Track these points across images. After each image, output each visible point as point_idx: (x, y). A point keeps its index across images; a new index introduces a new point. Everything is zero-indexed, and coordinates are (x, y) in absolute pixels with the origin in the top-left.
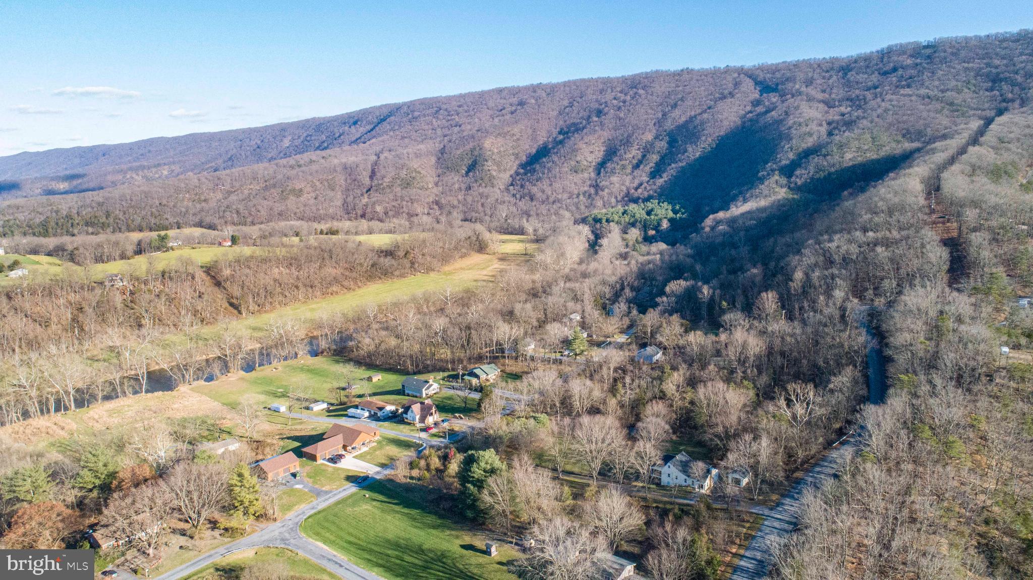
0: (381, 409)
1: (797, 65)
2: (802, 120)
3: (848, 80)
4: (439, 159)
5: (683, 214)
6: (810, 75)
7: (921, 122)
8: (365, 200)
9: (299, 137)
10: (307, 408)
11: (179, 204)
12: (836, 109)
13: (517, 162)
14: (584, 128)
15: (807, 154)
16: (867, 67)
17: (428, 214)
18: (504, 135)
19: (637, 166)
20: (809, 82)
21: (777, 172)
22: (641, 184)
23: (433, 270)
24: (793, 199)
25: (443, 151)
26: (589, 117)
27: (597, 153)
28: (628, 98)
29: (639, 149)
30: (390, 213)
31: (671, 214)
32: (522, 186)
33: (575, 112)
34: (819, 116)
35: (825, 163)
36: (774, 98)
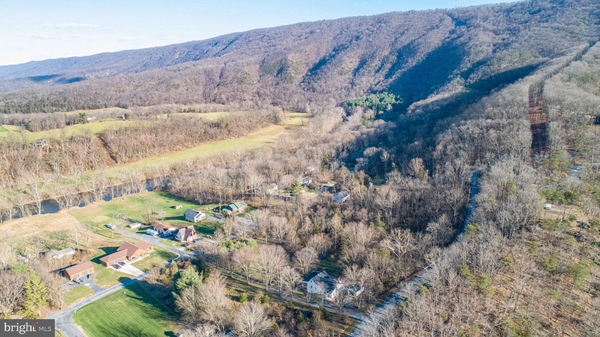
0: (165, 230)
1: (479, 8)
2: (478, 43)
3: (510, 18)
4: (261, 66)
5: (401, 101)
6: (487, 14)
7: (552, 44)
8: (216, 91)
9: (184, 52)
10: (128, 226)
11: (107, 93)
12: (500, 36)
13: (308, 68)
14: (348, 47)
15: (480, 64)
16: (523, 9)
17: (252, 100)
18: (300, 51)
19: (377, 71)
20: (485, 19)
21: (459, 76)
22: (379, 82)
23: (243, 135)
24: (466, 92)
25: (263, 62)
26: (351, 41)
27: (354, 63)
28: (375, 29)
29: (379, 61)
30: (230, 99)
31: (394, 101)
32: (309, 83)
33: (344, 37)
34: (489, 40)
35: (489, 70)
36: (463, 29)
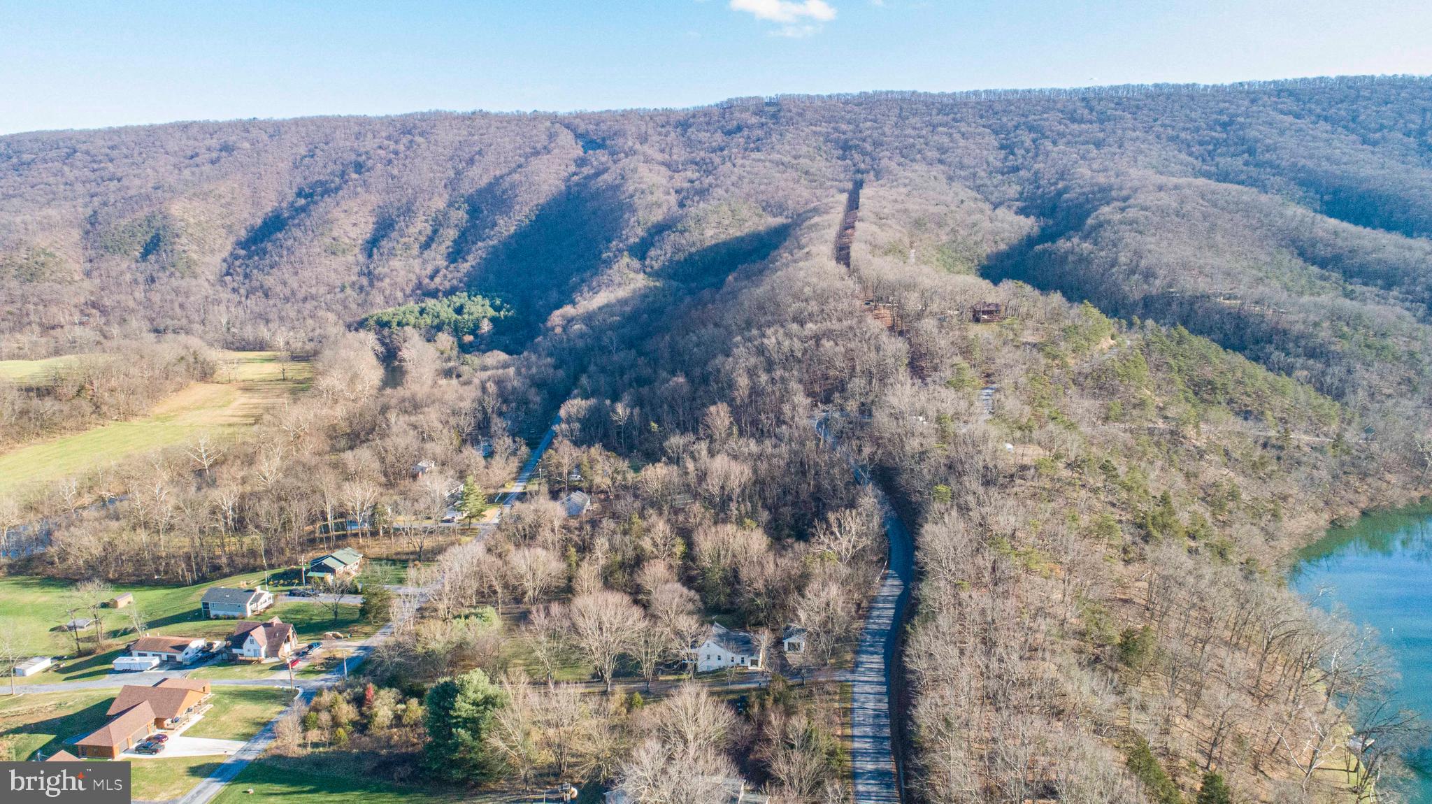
0: (181, 648)
1: (625, 115)
2: (644, 186)
3: (689, 138)
4: (87, 233)
5: (508, 311)
6: (643, 129)
7: (781, 193)
12: (682, 174)
13: (232, 239)
14: (337, 189)
15: (660, 230)
16: (708, 124)
17: (83, 323)
18: (205, 196)
19: (426, 246)
20: (644, 139)
21: (626, 253)
22: (437, 271)
23: (135, 415)
24: (656, 287)
26: (344, 173)
27: (362, 226)
28: (401, 148)
29: (427, 221)
31: (491, 312)
32: (247, 276)
33: (321, 164)
34: (663, 182)
35: (684, 242)
36: (602, 157)
